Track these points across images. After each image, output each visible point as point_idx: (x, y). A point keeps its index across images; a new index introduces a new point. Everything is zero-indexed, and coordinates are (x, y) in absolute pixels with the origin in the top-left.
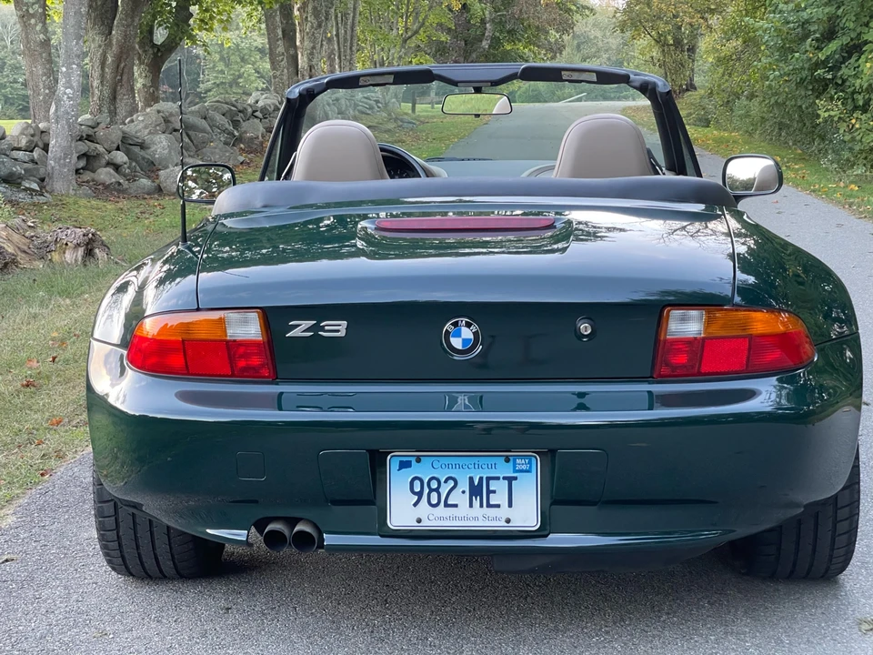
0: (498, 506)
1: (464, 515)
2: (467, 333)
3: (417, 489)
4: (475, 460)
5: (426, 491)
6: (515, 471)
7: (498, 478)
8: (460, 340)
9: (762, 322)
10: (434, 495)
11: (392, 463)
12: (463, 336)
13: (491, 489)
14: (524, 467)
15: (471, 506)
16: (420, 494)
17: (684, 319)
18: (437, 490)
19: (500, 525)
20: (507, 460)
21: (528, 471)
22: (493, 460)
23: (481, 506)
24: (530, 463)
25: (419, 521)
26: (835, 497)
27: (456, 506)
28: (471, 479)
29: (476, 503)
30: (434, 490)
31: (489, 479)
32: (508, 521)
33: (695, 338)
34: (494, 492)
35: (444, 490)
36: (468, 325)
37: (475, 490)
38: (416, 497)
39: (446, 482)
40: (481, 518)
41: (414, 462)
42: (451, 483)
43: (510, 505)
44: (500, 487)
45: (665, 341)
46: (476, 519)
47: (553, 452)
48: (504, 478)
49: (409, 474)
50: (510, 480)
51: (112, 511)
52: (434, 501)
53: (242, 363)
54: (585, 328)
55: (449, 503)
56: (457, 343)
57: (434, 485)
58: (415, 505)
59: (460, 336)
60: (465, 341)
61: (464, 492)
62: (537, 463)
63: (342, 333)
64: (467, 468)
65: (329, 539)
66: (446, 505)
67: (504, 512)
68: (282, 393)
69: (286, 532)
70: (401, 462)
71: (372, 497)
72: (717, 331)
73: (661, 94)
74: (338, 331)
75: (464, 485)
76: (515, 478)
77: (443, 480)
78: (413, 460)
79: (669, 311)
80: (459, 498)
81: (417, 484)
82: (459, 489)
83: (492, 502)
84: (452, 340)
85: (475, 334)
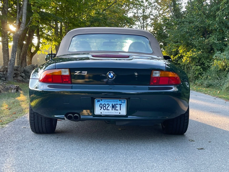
0: (118, 110)
1: (111, 112)
2: (112, 75)
3: (101, 106)
4: (113, 100)
5: (103, 107)
6: (121, 103)
7: (118, 104)
9: (171, 74)
10: (105, 108)
11: (96, 101)
13: (116, 106)
14: (123, 102)
15: (112, 110)
16: (101, 107)
17: (156, 73)
18: (105, 106)
19: (118, 114)
20: (120, 100)
21: (124, 103)
22: (117, 100)
23: (114, 110)
24: (124, 101)
25: (101, 113)
26: (184, 114)
27: (109, 110)
28: (112, 104)
29: (113, 109)
30: (104, 106)
31: (116, 104)
32: (120, 113)
33: (158, 77)
34: (117, 107)
35: (107, 107)
36: (112, 73)
37: (113, 107)
39: (107, 105)
40: (114, 112)
41: (100, 101)
42: (108, 105)
43: (120, 110)
44: (118, 106)
45: (152, 77)
46: (113, 113)
47: (129, 98)
48: (119, 104)
49: (99, 103)
50: (120, 105)
51: (33, 116)
52: (104, 109)
53: (64, 80)
54: (136, 74)
55: (108, 109)
56: (110, 76)
58: (100, 109)
59: (110, 75)
60: (112, 76)
62: (126, 101)
64: (112, 102)
65: (82, 117)
66: (107, 110)
67: (119, 111)
68: (72, 86)
69: (72, 116)
70: (98, 101)
72: (163, 76)
74: (85, 73)
76: (121, 104)
77: (106, 105)
78: (100, 100)
79: (153, 71)
80: (110, 108)
81: (101, 105)
82: (110, 106)
83: (116, 109)
84: (109, 76)
85: (114, 75)
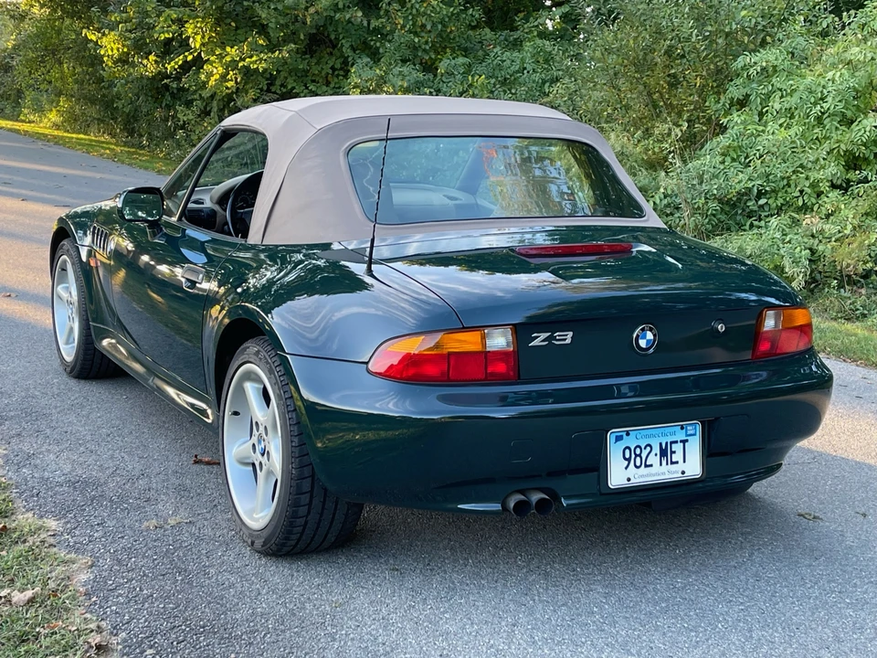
0: (677, 462)
1: (659, 472)
2: (650, 336)
3: (627, 456)
4: (662, 430)
5: (633, 456)
6: (687, 435)
7: (676, 442)
8: (645, 341)
10: (638, 459)
11: (611, 437)
12: (646, 337)
13: (673, 450)
14: (692, 432)
15: (661, 465)
16: (629, 460)
18: (640, 456)
19: (678, 476)
20: (682, 428)
21: (695, 435)
22: (673, 429)
23: (667, 464)
24: (695, 428)
25: (629, 480)
27: (652, 466)
28: (661, 444)
29: (664, 462)
30: (638, 455)
31: (672, 443)
32: (683, 472)
34: (674, 452)
35: (644, 456)
36: (651, 330)
37: (663, 453)
38: (627, 462)
39: (645, 448)
40: (667, 473)
41: (625, 436)
42: (648, 449)
43: (684, 462)
44: (678, 448)
45: (763, 332)
46: (663, 474)
48: (681, 441)
49: (622, 445)
50: (684, 442)
52: (638, 464)
54: (721, 327)
55: (648, 463)
56: (643, 343)
57: (638, 451)
58: (626, 468)
60: (648, 341)
62: (699, 429)
63: (568, 341)
64: (658, 437)
66: (646, 466)
67: (681, 466)
70: (617, 436)
71: (598, 466)
72: (780, 325)
74: (566, 340)
75: (656, 450)
76: (687, 441)
77: (643, 448)
78: (624, 434)
80: (654, 460)
81: (627, 452)
82: (653, 453)
83: (673, 460)
85: (655, 336)
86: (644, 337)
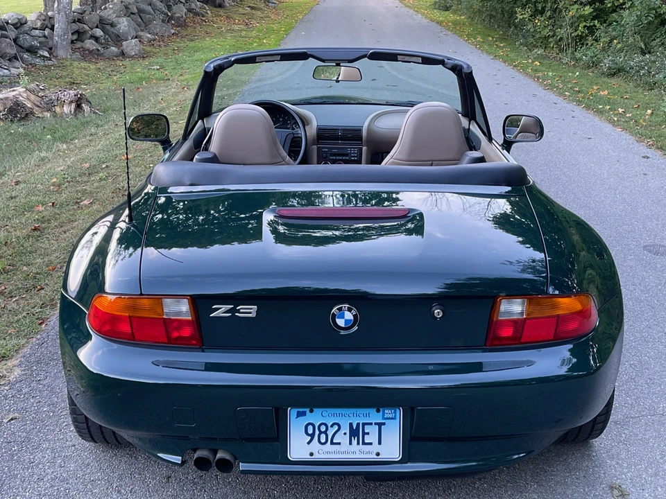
0: (371, 444)
1: (346, 450)
2: (349, 316)
3: (310, 431)
4: (354, 411)
5: (317, 433)
7: (371, 424)
8: (343, 320)
10: (323, 436)
11: (292, 413)
12: (345, 317)
13: (366, 431)
14: (390, 416)
15: (350, 443)
16: (312, 436)
17: (510, 304)
18: (325, 432)
19: (372, 457)
20: (378, 411)
21: (394, 418)
22: (367, 411)
23: (358, 443)
24: (395, 412)
25: (312, 454)
27: (339, 444)
28: (351, 425)
29: (355, 441)
30: (323, 432)
31: (364, 424)
32: (378, 454)
33: (519, 319)
34: (368, 434)
35: (330, 434)
36: (350, 310)
37: (354, 433)
38: (310, 438)
39: (332, 426)
40: (358, 452)
41: (308, 412)
42: (336, 428)
43: (380, 443)
44: (373, 431)
45: (497, 322)
46: (354, 453)
47: (412, 409)
48: (376, 424)
49: (304, 421)
50: (380, 425)
52: (323, 440)
53: (176, 334)
54: (438, 313)
55: (334, 441)
56: (340, 322)
57: (323, 428)
58: (309, 443)
59: (343, 318)
60: (347, 321)
61: (345, 434)
62: (399, 413)
63: (253, 315)
64: (349, 418)
65: (243, 466)
66: (332, 443)
67: (375, 448)
69: (211, 457)
70: (298, 412)
71: (280, 437)
73: (466, 74)
74: (250, 313)
75: (346, 429)
76: (384, 424)
77: (329, 426)
78: (307, 410)
79: (501, 300)
80: (344, 438)
81: (310, 428)
82: (342, 431)
83: (366, 441)
84: (337, 320)
85: (355, 316)
86: (342, 316)
